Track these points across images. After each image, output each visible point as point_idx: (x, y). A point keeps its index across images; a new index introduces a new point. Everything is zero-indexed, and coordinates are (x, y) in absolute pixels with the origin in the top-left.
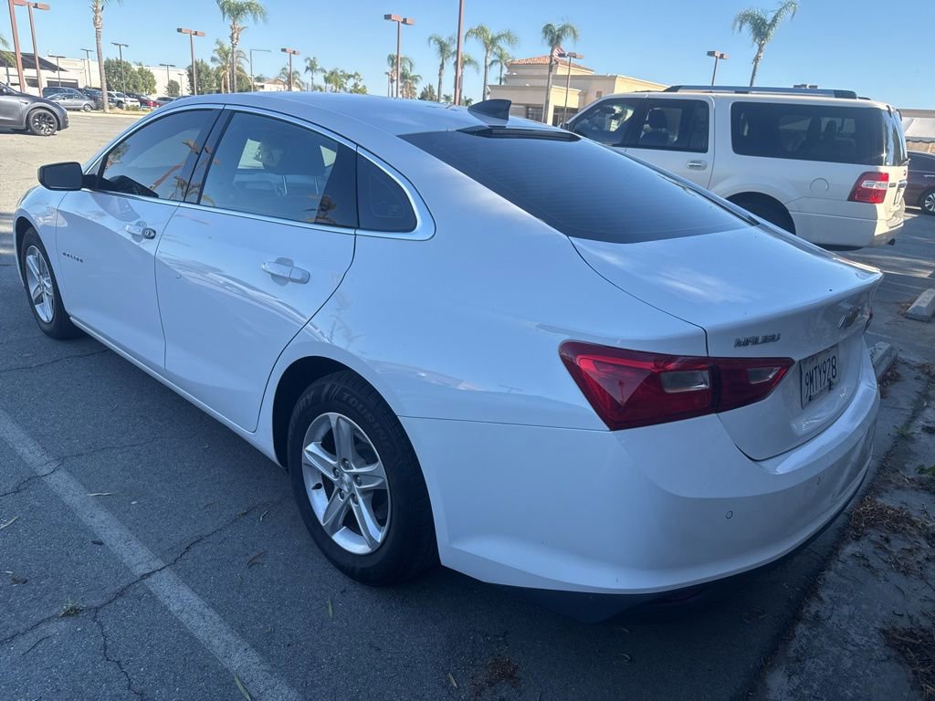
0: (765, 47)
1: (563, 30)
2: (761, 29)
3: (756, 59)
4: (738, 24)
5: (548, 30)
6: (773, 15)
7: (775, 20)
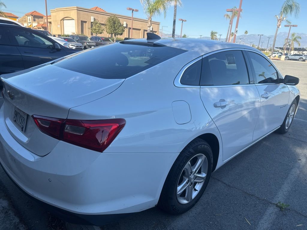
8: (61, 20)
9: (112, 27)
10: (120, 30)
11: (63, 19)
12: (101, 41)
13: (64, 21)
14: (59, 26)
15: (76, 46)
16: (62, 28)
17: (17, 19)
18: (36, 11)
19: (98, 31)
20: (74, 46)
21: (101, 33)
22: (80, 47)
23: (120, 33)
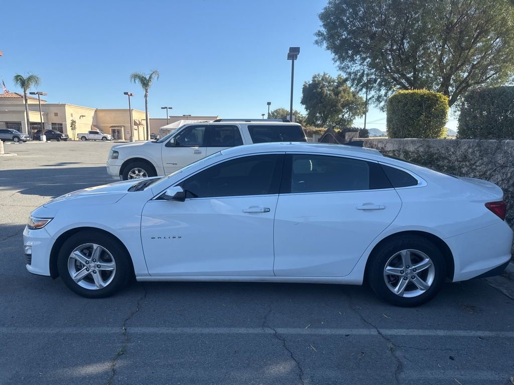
0: (148, 90)
1: (30, 79)
2: (145, 83)
3: (146, 96)
4: (133, 80)
5: (18, 78)
6: (149, 76)
7: (150, 77)
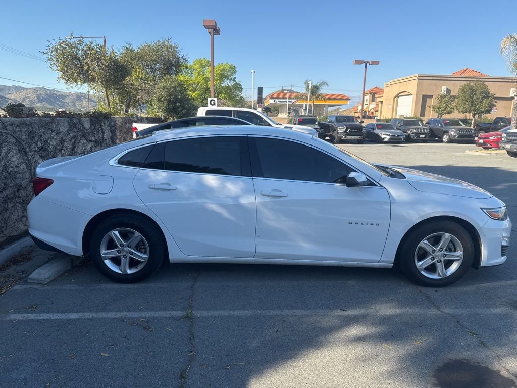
8: (395, 98)
9: (466, 101)
10: (484, 105)
11: (398, 96)
12: (442, 126)
13: (400, 97)
14: (391, 106)
15: (392, 136)
16: (395, 108)
17: (349, 102)
18: (378, 87)
19: (444, 110)
20: (389, 135)
21: (449, 113)
22: (398, 136)
23: (482, 110)
